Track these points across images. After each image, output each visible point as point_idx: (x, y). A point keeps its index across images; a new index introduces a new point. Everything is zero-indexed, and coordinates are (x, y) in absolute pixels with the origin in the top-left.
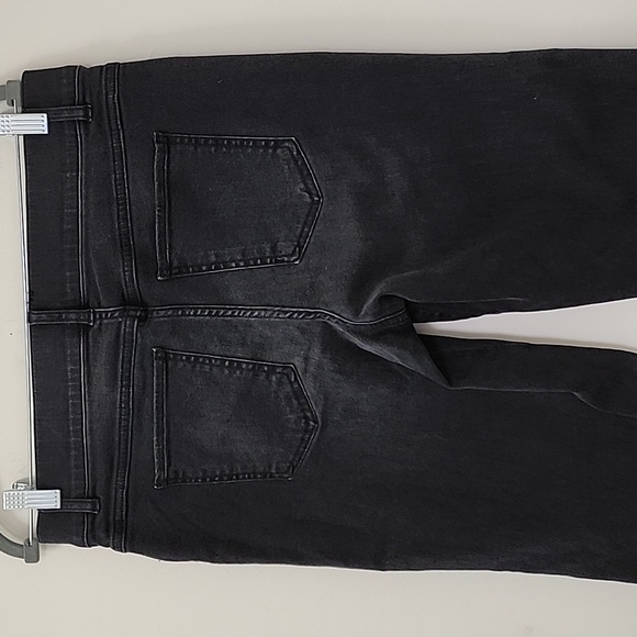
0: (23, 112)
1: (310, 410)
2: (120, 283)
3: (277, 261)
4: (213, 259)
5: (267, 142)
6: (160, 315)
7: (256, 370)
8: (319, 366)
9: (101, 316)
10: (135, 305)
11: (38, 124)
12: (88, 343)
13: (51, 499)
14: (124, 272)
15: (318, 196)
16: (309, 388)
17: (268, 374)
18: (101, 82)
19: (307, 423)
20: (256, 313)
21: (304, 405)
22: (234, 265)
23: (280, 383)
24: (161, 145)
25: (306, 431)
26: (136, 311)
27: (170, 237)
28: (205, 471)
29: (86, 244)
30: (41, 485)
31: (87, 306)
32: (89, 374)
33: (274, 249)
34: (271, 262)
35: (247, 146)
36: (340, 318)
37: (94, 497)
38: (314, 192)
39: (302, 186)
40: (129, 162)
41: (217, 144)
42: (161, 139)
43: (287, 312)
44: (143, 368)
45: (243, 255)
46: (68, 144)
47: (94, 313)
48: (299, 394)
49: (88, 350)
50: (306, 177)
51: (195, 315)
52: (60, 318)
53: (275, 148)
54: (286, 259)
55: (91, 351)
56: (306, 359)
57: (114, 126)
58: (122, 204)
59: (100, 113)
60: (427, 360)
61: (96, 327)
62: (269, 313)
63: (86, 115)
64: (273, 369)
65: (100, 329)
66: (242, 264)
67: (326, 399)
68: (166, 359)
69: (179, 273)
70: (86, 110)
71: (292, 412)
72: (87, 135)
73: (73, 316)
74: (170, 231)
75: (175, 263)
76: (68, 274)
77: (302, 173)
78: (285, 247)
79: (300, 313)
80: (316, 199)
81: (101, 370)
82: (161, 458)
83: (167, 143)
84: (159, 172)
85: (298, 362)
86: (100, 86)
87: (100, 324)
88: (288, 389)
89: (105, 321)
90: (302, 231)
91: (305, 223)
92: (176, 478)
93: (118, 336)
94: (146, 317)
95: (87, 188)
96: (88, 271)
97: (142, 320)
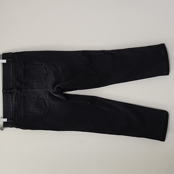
0: (2, 59)
1: (47, 105)
2: (17, 85)
4: (32, 82)
6: (23, 90)
7: (38, 99)
8: (48, 98)
9: (14, 91)
10: (19, 89)
11: (5, 61)
13: (6, 120)
16: (47, 102)
17: (40, 100)
19: (46, 108)
20: (38, 90)
21: (46, 105)
23: (42, 101)
25: (46, 109)
28: (30, 115)
29: (12, 79)
30: (4, 118)
31: (12, 89)
32: (12, 100)
33: (41, 80)
35: (37, 65)
36: (51, 91)
37: (12, 119)
39: (45, 71)
40: (19, 67)
41: (32, 64)
43: (43, 90)
44: (20, 99)
45: (36, 81)
46: (9, 64)
48: (45, 103)
50: (46, 69)
51: (29, 90)
52: (7, 91)
53: (41, 65)
54: (43, 82)
55: (12, 96)
56: (46, 97)
57: (16, 62)
58: (18, 73)
59: (14, 60)
60: (64, 97)
62: (40, 90)
64: (41, 99)
65: (14, 93)
66: (36, 83)
67: (49, 104)
68: (24, 97)
69: (26, 84)
70: (12, 59)
71: (44, 106)
72: (12, 63)
73: (9, 91)
74: (25, 77)
75: (26, 82)
76: (9, 84)
78: (43, 80)
80: (48, 73)
81: (14, 99)
82: (23, 114)
83: (25, 64)
85: (45, 98)
86: (14, 55)
88: (43, 102)
90: (46, 78)
91: (46, 76)
92: (25, 116)
93: (17, 94)
96: (12, 84)
97: (20, 91)
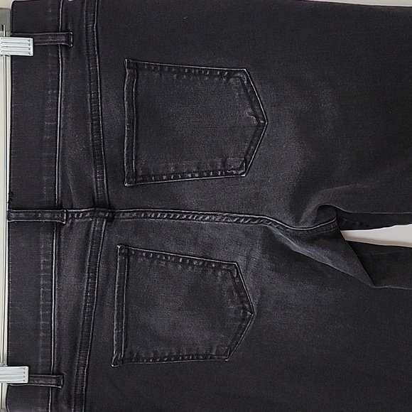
0: (11, 36)
1: (248, 302)
2: (92, 188)
3: (226, 174)
4: (172, 169)
5: (222, 72)
6: (124, 217)
7: (205, 266)
8: (259, 264)
9: (73, 215)
10: (103, 207)
11: (24, 46)
12: (60, 238)
13: (20, 375)
14: (96, 178)
15: (264, 120)
16: (249, 283)
17: (215, 270)
18: (82, 13)
19: (245, 313)
20: (208, 218)
21: (243, 299)
22: (190, 175)
23: (224, 278)
24: (132, 70)
25: (243, 320)
26: (105, 212)
27: (137, 150)
28: (155, 353)
29: (63, 153)
30: (11, 363)
31: (60, 207)
32: (59, 265)
33: (224, 163)
34: (221, 175)
35: (205, 75)
36: (283, 225)
37: (58, 373)
38: (261, 116)
39: (250, 110)
40: (103, 84)
41: (179, 72)
42: (131, 65)
43: (235, 217)
44: (107, 263)
45: (198, 168)
46: (50, 66)
47: (67, 213)
48: (239, 288)
49: (59, 245)
50: (253, 103)
51: (155, 218)
52: (36, 217)
53: (228, 77)
54: (234, 172)
55: (62, 247)
56: (248, 258)
57: (91, 52)
58: (95, 120)
59: (80, 39)
60: (356, 262)
61: (68, 225)
62: (220, 217)
63: (68, 41)
64: (219, 266)
65: (71, 228)
66: (197, 175)
67: (262, 293)
68: (128, 255)
69: (143, 181)
70: (68, 37)
71: (233, 302)
72: (67, 58)
73: (48, 215)
74: (137, 144)
75: (140, 173)
76: (45, 178)
77: (250, 100)
78: (234, 162)
79: (246, 219)
80: (262, 122)
81: (71, 263)
82: (119, 340)
83: (136, 68)
84: (128, 93)
85: (240, 260)
86: (82, 16)
87: (72, 223)
88: (231, 283)
89: (77, 221)
90: (249, 149)
91: (252, 142)
92: (130, 359)
93: (88, 235)
94: (113, 218)
95: (66, 105)
96: (64, 178)
97: (110, 220)
